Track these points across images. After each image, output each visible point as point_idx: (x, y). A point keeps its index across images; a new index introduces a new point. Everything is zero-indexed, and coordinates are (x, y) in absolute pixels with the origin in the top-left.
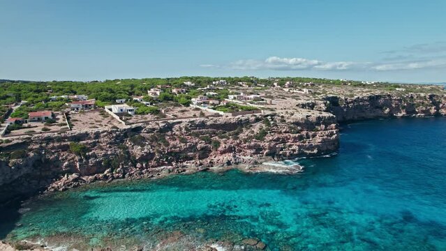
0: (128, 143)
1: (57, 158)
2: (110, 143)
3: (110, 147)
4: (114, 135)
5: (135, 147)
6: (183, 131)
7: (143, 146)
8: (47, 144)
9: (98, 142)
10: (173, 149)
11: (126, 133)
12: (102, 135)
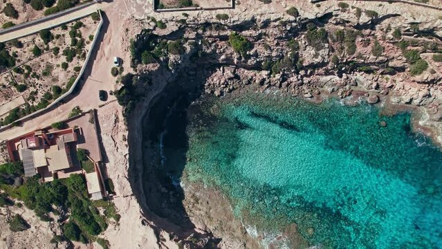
0: (302, 40)
1: (214, 51)
2: (280, 38)
3: (278, 44)
4: (288, 28)
5: (308, 48)
6: (390, 35)
7: (318, 48)
8: (204, 30)
9: (265, 34)
10: (355, 59)
11: (304, 25)
12: (273, 24)
